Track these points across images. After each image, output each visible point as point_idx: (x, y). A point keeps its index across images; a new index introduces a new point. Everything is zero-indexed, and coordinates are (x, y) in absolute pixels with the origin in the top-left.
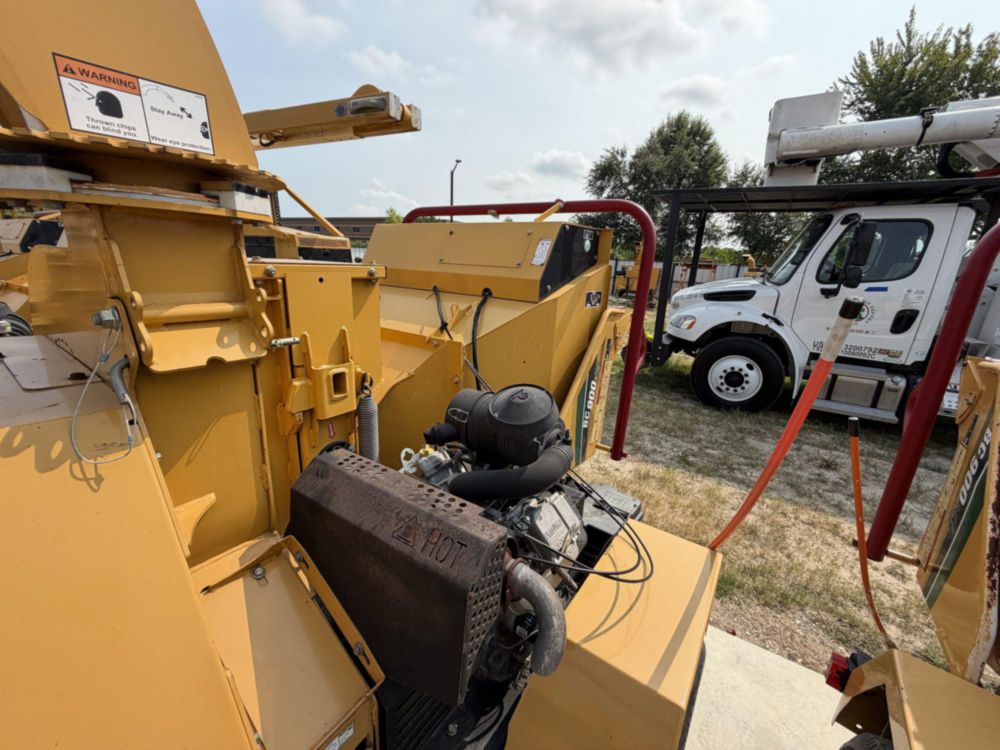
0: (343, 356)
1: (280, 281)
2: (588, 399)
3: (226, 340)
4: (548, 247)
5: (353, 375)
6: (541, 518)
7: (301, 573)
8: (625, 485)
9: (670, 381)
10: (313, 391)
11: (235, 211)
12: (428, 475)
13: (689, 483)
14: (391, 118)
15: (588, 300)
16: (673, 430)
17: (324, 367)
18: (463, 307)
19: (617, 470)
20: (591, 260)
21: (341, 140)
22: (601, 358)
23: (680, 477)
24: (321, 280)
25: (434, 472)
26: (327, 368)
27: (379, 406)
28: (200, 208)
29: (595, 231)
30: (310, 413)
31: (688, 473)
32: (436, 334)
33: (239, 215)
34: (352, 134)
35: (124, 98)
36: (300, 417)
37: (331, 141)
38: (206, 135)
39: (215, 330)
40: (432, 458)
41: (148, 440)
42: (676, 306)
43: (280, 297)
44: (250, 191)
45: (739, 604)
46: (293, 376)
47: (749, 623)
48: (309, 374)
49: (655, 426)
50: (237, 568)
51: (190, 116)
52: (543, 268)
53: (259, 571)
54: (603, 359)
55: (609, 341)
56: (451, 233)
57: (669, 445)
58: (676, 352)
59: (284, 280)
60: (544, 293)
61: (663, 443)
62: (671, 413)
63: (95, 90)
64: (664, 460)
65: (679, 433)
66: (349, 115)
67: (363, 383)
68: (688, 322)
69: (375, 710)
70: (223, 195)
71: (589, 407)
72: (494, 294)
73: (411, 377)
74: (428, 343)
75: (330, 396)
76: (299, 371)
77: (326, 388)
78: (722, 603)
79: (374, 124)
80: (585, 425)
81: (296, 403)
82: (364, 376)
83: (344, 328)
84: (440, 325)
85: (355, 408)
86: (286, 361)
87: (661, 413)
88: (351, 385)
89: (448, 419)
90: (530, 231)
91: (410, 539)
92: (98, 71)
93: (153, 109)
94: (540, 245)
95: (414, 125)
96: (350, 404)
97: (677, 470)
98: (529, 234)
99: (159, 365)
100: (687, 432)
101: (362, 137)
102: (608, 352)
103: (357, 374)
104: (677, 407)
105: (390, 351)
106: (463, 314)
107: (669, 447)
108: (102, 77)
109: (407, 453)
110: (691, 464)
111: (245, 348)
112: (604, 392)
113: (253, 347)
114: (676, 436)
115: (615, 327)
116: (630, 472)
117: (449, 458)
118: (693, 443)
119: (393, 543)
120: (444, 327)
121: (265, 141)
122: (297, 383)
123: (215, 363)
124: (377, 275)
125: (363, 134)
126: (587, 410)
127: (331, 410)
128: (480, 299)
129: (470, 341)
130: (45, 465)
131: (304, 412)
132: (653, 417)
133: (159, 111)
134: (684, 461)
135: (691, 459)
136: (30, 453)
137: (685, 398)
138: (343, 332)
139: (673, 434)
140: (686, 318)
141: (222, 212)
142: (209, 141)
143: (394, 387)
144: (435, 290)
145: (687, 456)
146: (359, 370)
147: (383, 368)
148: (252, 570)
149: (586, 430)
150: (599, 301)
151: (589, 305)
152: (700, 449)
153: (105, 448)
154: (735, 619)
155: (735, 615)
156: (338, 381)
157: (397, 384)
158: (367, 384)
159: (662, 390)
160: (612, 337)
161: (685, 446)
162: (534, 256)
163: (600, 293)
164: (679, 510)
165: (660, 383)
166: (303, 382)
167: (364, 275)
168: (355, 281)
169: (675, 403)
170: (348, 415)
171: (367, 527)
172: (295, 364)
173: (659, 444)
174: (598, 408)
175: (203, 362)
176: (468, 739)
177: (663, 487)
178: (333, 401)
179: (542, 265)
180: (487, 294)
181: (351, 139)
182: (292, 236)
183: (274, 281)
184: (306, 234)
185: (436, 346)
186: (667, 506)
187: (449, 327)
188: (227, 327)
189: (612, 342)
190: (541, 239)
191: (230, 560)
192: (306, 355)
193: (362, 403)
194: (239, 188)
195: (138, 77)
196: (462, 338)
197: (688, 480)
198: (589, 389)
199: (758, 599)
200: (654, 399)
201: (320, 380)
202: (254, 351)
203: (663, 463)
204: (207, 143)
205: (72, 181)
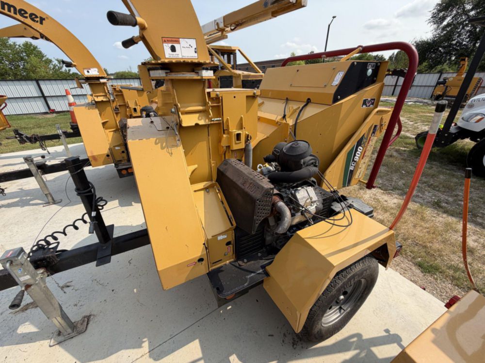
0: (241, 127)
1: (221, 98)
2: (355, 155)
3: (200, 118)
4: (342, 75)
5: (244, 135)
6: (299, 193)
7: (219, 194)
8: (388, 209)
9: (452, 158)
10: (229, 139)
11: (202, 77)
12: (265, 174)
13: (434, 217)
14: (291, 3)
15: (365, 103)
16: (437, 187)
17: (234, 131)
18: (295, 107)
19: (386, 201)
20: (372, 80)
21: (265, 20)
22: (368, 135)
23: (429, 212)
24: (235, 97)
25: (267, 173)
26: (235, 131)
27: (254, 149)
28: (193, 77)
29: (377, 63)
30: (228, 147)
31: (436, 211)
32: (280, 120)
33: (204, 78)
34: (271, 16)
35: (176, 45)
36: (225, 148)
37: (261, 22)
38: (196, 52)
39: (197, 115)
40: (267, 168)
41: (182, 145)
42: (471, 106)
43: (220, 104)
44: (207, 69)
45: (436, 279)
46: (224, 133)
47: (438, 289)
48: (229, 133)
49: (425, 183)
50: (203, 187)
51: (192, 47)
52: (336, 87)
53: (208, 190)
54: (370, 136)
55: (376, 126)
56: (298, 71)
57: (430, 194)
58: (463, 138)
59: (222, 97)
60: (335, 100)
61: (426, 193)
62: (441, 177)
63: (170, 45)
64: (422, 201)
65: (443, 189)
66: (269, 6)
67: (248, 138)
68: (479, 117)
69: (234, 234)
70: (199, 72)
71: (355, 160)
72: (312, 101)
73: (267, 137)
74: (277, 123)
75: (235, 141)
76: (226, 132)
77: (234, 138)
78: (424, 275)
79: (281, 8)
80: (351, 168)
81: (224, 143)
82: (248, 135)
83: (242, 116)
84: (283, 116)
85: (244, 147)
86: (221, 127)
87: (433, 176)
88: (243, 138)
89: (273, 153)
90: (334, 67)
91: (245, 185)
92: (170, 39)
93: (183, 47)
94: (338, 75)
95: (303, 4)
96: (242, 145)
97: (428, 209)
98: (334, 69)
99: (184, 124)
100: (448, 189)
101: (276, 17)
102: (374, 132)
103: (246, 134)
104: (449, 174)
105: (261, 126)
106: (295, 111)
107: (429, 195)
108: (172, 41)
109: (260, 166)
110: (440, 207)
111: (205, 121)
112: (368, 153)
113: (207, 120)
114: (438, 191)
115: (382, 119)
116: (395, 203)
117: (274, 169)
118: (451, 196)
119: (240, 185)
120: (284, 117)
121: (232, 28)
122: (224, 136)
123: (197, 125)
124: (257, 94)
125: (275, 15)
126: (353, 160)
127: (235, 147)
128: (305, 103)
129: (294, 123)
130: (162, 148)
131: (227, 147)
132: (426, 178)
133: (185, 47)
134: (437, 205)
135: (444, 205)
136: (159, 144)
137: (459, 169)
138: (242, 117)
139: (437, 189)
140: (477, 115)
141: (199, 78)
142: (196, 54)
143: (260, 141)
144: (287, 99)
145: (440, 202)
146: (247, 133)
147: (258, 133)
148: (206, 189)
149: (352, 172)
150: (373, 104)
151: (364, 106)
152: (455, 201)
153: (173, 146)
154: (429, 284)
155: (430, 283)
156: (238, 136)
157: (263, 140)
158: (249, 139)
159: (441, 163)
160: (378, 124)
161: (443, 197)
162: (333, 80)
163: (374, 99)
164: (419, 229)
165: (442, 158)
166: (227, 136)
167: (251, 94)
168: (248, 97)
169: (448, 172)
170: (242, 149)
171: (234, 180)
172: (225, 129)
173: (423, 193)
174: (362, 161)
175: (194, 124)
176: (264, 258)
177: (413, 215)
178: (236, 144)
179: (336, 85)
180: (309, 101)
181: (270, 18)
182: (240, 75)
183: (219, 98)
184: (246, 73)
185: (279, 125)
186: (411, 225)
187: (286, 117)
188: (202, 114)
189: (378, 127)
190: (339, 71)
191: (201, 185)
192: (228, 126)
193: (247, 146)
194: (204, 69)
195: (179, 38)
196: (291, 122)
197: (435, 215)
198: (356, 150)
199: (452, 281)
200: (432, 168)
201: (232, 134)
202: (207, 122)
203: (419, 203)
204: (196, 55)
205: (166, 73)
